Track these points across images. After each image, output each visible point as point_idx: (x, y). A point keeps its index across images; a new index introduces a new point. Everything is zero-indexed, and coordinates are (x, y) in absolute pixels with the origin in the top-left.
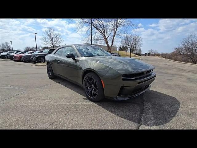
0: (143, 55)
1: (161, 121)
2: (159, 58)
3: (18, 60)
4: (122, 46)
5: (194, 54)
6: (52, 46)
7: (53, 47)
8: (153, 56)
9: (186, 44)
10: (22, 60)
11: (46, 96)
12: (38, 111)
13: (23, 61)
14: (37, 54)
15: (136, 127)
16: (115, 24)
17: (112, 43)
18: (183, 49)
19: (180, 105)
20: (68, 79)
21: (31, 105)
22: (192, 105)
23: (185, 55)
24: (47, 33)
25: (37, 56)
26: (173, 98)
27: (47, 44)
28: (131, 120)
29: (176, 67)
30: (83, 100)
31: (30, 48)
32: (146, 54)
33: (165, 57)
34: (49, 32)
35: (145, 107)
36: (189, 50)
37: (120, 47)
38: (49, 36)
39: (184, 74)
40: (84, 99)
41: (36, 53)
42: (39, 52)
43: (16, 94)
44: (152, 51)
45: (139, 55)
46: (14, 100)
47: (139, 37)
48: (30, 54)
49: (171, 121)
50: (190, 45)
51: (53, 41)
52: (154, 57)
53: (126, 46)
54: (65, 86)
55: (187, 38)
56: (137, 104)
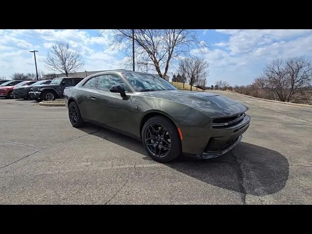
0: (208, 88)
1: (273, 186)
2: (231, 93)
3: (4, 96)
4: (176, 75)
5: (281, 88)
6: (65, 72)
7: (67, 74)
8: (223, 90)
9: (270, 73)
10: (11, 96)
11: (80, 156)
12: (76, 183)
13: (14, 97)
14: (41, 86)
15: (240, 198)
16: (170, 40)
17: (166, 69)
18: (266, 80)
19: (289, 162)
20: (107, 126)
21: (59, 173)
22: (303, 162)
23: (270, 89)
24: (56, 51)
25: (41, 90)
26: (274, 152)
27: (56, 69)
28: (229, 189)
29: (261, 106)
30: (143, 160)
31: (22, 75)
32: (212, 88)
33: (240, 92)
34: (59, 50)
35: (242, 167)
36: (275, 82)
37: (174, 76)
38: (59, 55)
39: (275, 116)
40: (143, 158)
41: (38, 84)
42: (44, 83)
43: (24, 155)
44: (221, 83)
45: (203, 88)
46: (24, 165)
47: (204, 61)
48: (26, 86)
49: (286, 186)
50: (276, 75)
51: (67, 64)
52: (224, 92)
53: (183, 75)
54: (106, 138)
55: (271, 64)
56: (228, 163)
